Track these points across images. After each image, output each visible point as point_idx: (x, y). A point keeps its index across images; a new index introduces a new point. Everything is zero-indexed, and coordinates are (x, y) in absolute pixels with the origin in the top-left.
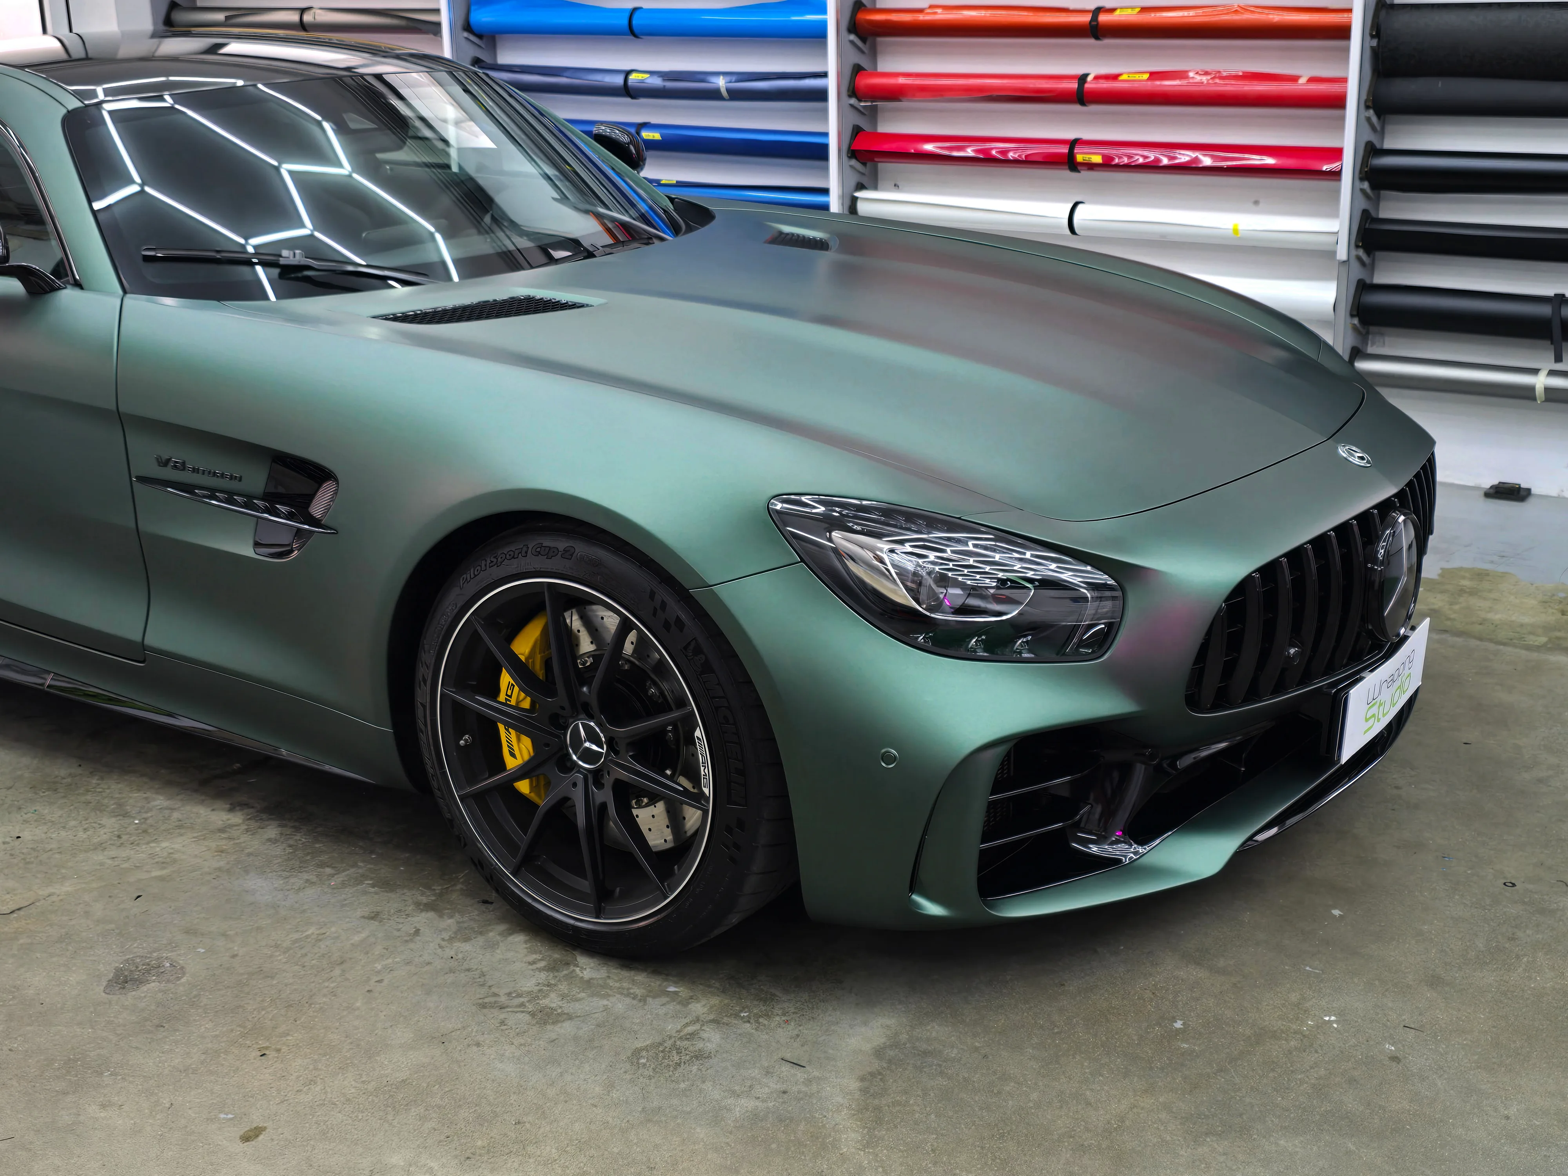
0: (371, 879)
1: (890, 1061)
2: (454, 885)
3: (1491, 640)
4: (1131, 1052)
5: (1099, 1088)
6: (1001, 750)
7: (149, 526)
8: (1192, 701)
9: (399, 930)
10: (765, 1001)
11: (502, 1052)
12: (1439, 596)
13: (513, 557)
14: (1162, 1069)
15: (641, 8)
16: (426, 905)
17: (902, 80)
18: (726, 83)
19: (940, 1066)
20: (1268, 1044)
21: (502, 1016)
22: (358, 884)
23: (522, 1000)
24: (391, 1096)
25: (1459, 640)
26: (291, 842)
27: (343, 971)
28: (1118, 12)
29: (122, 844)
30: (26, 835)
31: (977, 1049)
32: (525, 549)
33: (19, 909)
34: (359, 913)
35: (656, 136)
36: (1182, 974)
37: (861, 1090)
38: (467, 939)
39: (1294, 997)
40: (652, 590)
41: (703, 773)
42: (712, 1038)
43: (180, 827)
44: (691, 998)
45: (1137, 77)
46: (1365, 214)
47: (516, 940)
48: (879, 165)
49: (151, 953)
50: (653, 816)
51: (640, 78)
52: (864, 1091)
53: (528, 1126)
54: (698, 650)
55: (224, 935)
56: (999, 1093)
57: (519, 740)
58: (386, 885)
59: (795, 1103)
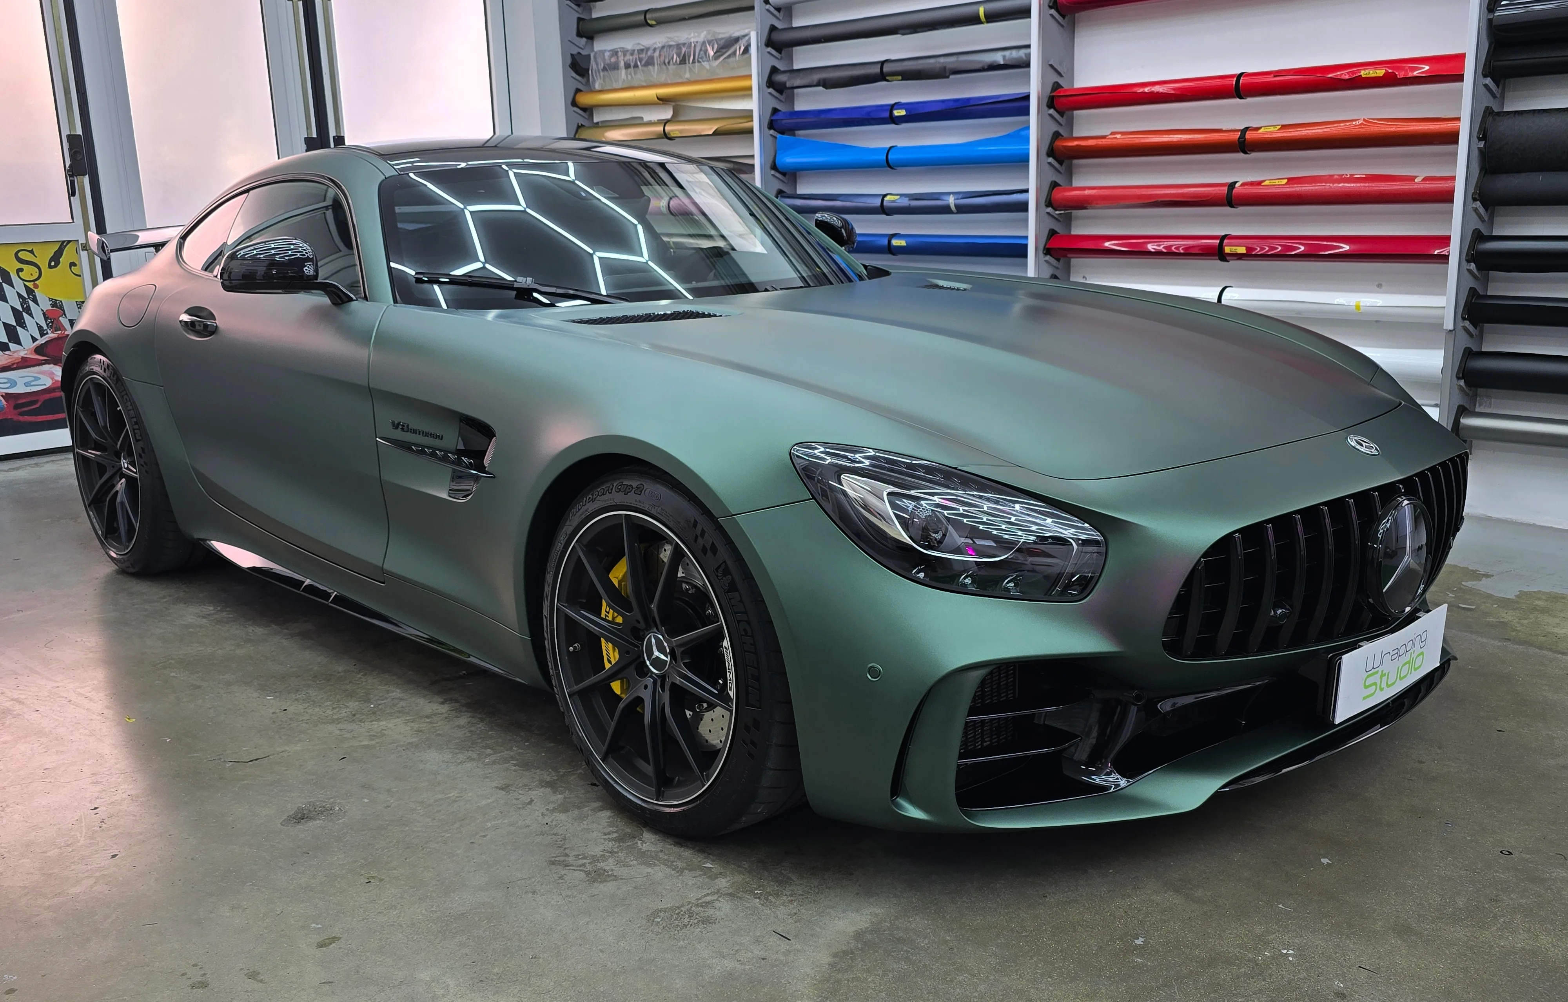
0: (517, 760)
1: (865, 944)
2: (577, 770)
3: (1550, 650)
4: (1086, 960)
5: (1044, 988)
6: (979, 674)
7: (387, 476)
8: (1173, 648)
9: (517, 799)
10: (780, 883)
11: (550, 900)
12: (1510, 612)
13: (603, 494)
14: (1109, 978)
15: (896, 146)
16: (547, 782)
17: (1087, 192)
18: (955, 200)
19: (908, 952)
20: (1219, 967)
21: (563, 873)
22: (505, 763)
23: (585, 861)
24: (447, 925)
25: (1521, 648)
26: (473, 729)
27: (461, 826)
28: (1262, 130)
29: (354, 720)
30: (291, 709)
31: (946, 941)
32: (611, 487)
33: (256, 760)
34: (495, 784)
35: (902, 243)
36: (1158, 898)
37: (829, 965)
38: (565, 811)
39: (1259, 930)
40: (695, 520)
41: (729, 678)
42: (724, 907)
43: (399, 712)
44: (721, 873)
45: (1277, 182)
46: (1473, 291)
47: (603, 815)
48: (1072, 260)
49: (329, 799)
50: (712, 720)
51: (893, 199)
52: (832, 965)
53: (541, 960)
54: (727, 572)
55: (389, 791)
56: (951, 981)
57: (614, 650)
58: (526, 765)
59: (769, 969)
